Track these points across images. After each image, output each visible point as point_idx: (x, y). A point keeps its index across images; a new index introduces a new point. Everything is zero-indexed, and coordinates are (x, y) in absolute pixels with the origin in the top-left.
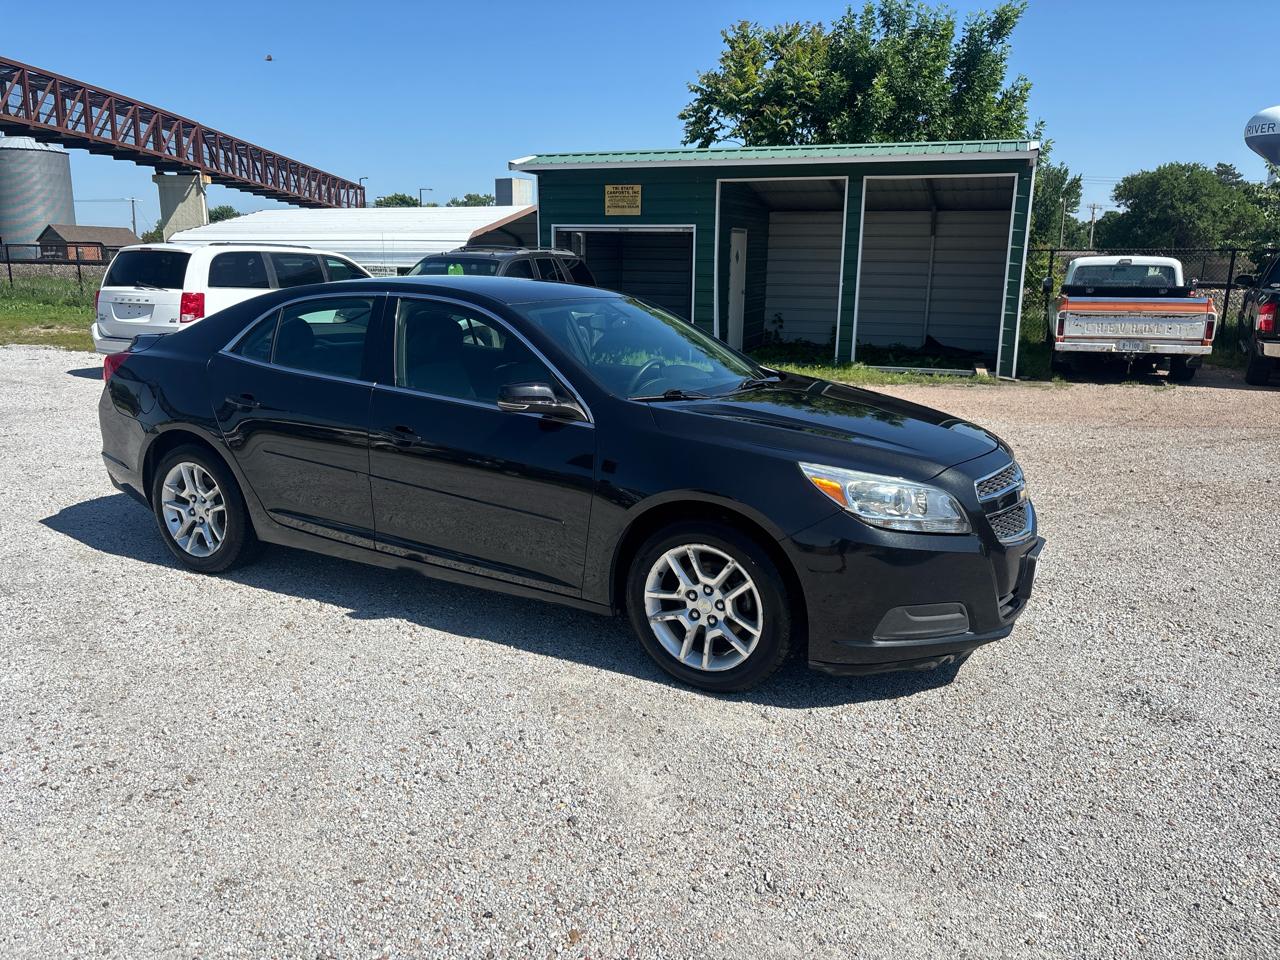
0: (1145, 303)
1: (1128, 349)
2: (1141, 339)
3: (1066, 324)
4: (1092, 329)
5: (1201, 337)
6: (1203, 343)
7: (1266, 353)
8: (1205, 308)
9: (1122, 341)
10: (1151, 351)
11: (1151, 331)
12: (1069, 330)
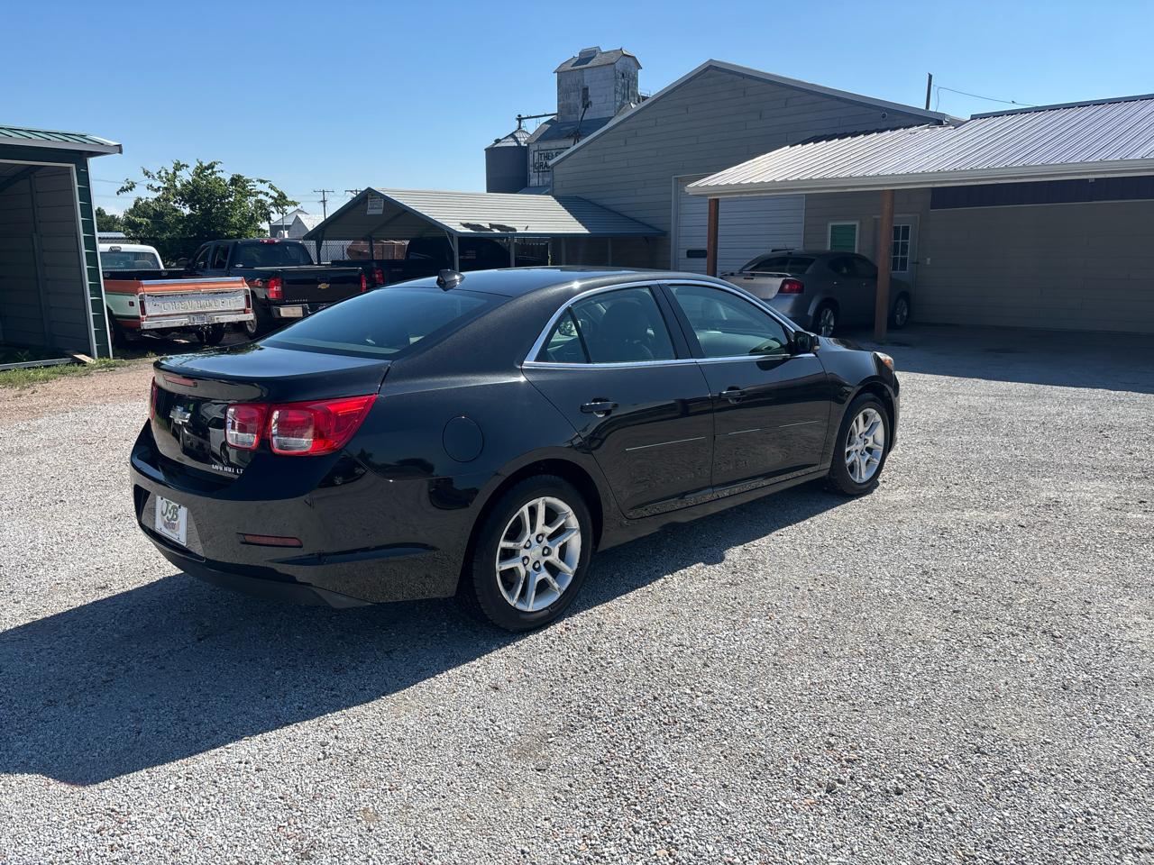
0: (202, 283)
1: (197, 322)
2: (205, 313)
3: (146, 304)
4: (168, 307)
5: (244, 308)
6: (245, 311)
7: (283, 314)
8: (241, 285)
9: (192, 316)
10: (216, 322)
11: (211, 305)
12: (150, 310)
